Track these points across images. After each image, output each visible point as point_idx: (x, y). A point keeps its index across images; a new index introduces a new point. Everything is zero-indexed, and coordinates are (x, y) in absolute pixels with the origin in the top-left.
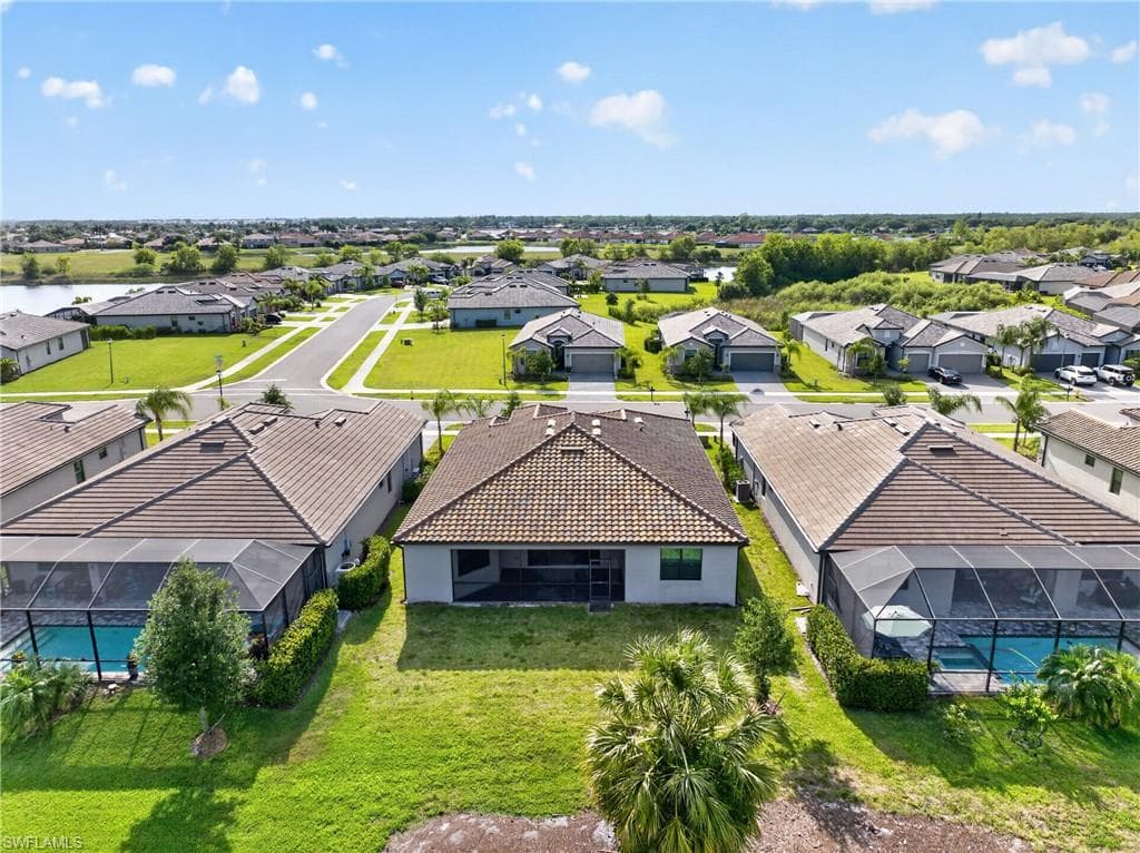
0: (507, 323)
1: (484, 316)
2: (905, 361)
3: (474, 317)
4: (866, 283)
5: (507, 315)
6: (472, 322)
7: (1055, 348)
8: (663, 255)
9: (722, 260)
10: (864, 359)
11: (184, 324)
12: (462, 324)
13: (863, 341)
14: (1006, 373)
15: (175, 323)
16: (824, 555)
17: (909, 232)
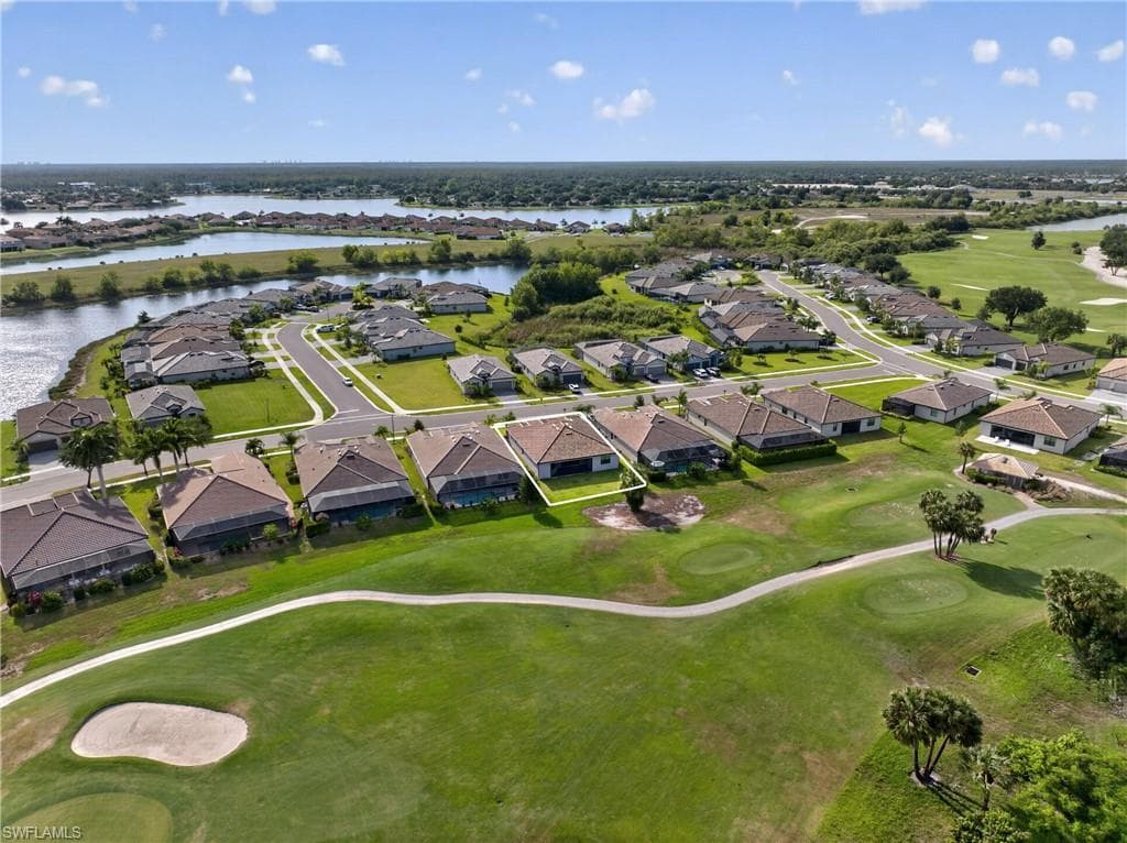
0: (415, 355)
1: (402, 353)
2: (635, 373)
3: (395, 354)
4: (597, 307)
5: (415, 351)
6: (395, 357)
7: (692, 361)
8: (430, 257)
9: (475, 260)
10: (618, 372)
11: (220, 375)
12: (390, 358)
13: (618, 366)
14: (675, 374)
15: (214, 375)
16: (639, 452)
17: (594, 204)
